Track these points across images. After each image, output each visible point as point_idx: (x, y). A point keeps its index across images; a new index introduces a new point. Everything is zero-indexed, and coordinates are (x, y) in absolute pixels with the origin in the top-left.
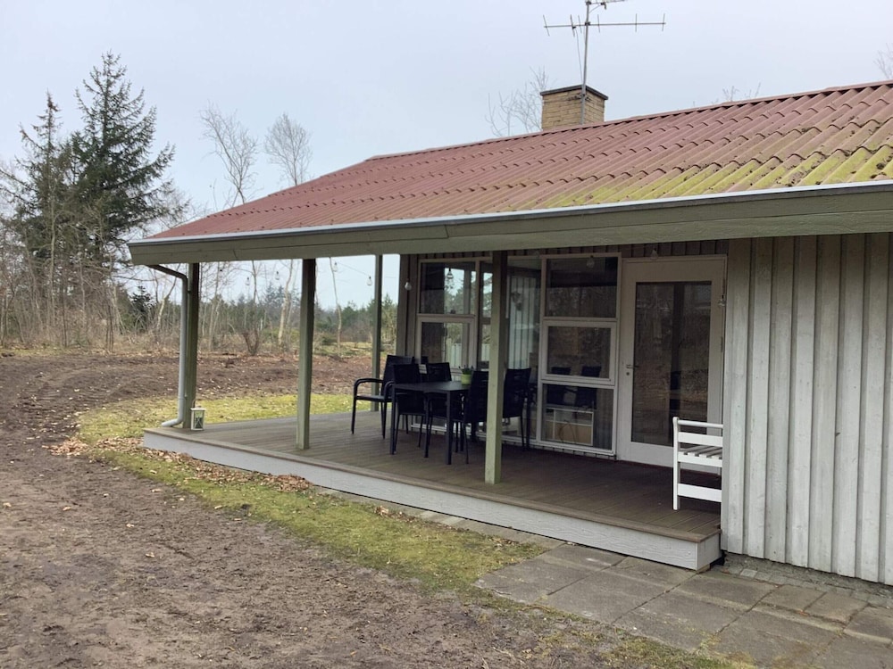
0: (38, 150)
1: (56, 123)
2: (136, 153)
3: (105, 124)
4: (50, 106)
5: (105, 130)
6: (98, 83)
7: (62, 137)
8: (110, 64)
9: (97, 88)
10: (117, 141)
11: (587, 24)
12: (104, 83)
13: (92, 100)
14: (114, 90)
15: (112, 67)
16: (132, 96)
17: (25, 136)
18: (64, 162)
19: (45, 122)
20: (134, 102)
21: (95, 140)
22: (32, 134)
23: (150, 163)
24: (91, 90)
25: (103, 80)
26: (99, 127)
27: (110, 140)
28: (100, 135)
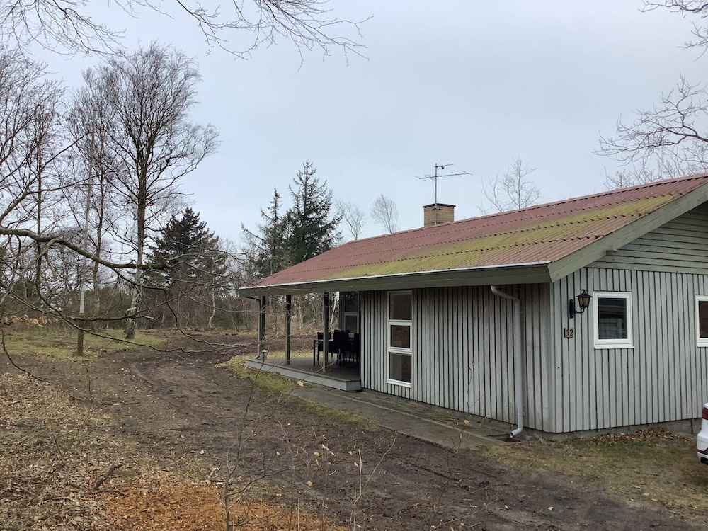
0: (270, 220)
1: (279, 204)
2: (322, 217)
3: (305, 202)
4: (276, 195)
5: (305, 205)
6: (301, 179)
7: (282, 213)
8: (308, 167)
9: (300, 182)
10: (311, 212)
11: (436, 176)
12: (304, 179)
13: (298, 189)
14: (310, 182)
15: (308, 169)
16: (319, 185)
17: (263, 213)
18: (283, 227)
19: (273, 205)
20: (321, 188)
21: (299, 212)
22: (267, 212)
23: (329, 223)
24: (298, 183)
25: (303, 177)
26: (302, 203)
27: (308, 212)
28: (302, 209)
